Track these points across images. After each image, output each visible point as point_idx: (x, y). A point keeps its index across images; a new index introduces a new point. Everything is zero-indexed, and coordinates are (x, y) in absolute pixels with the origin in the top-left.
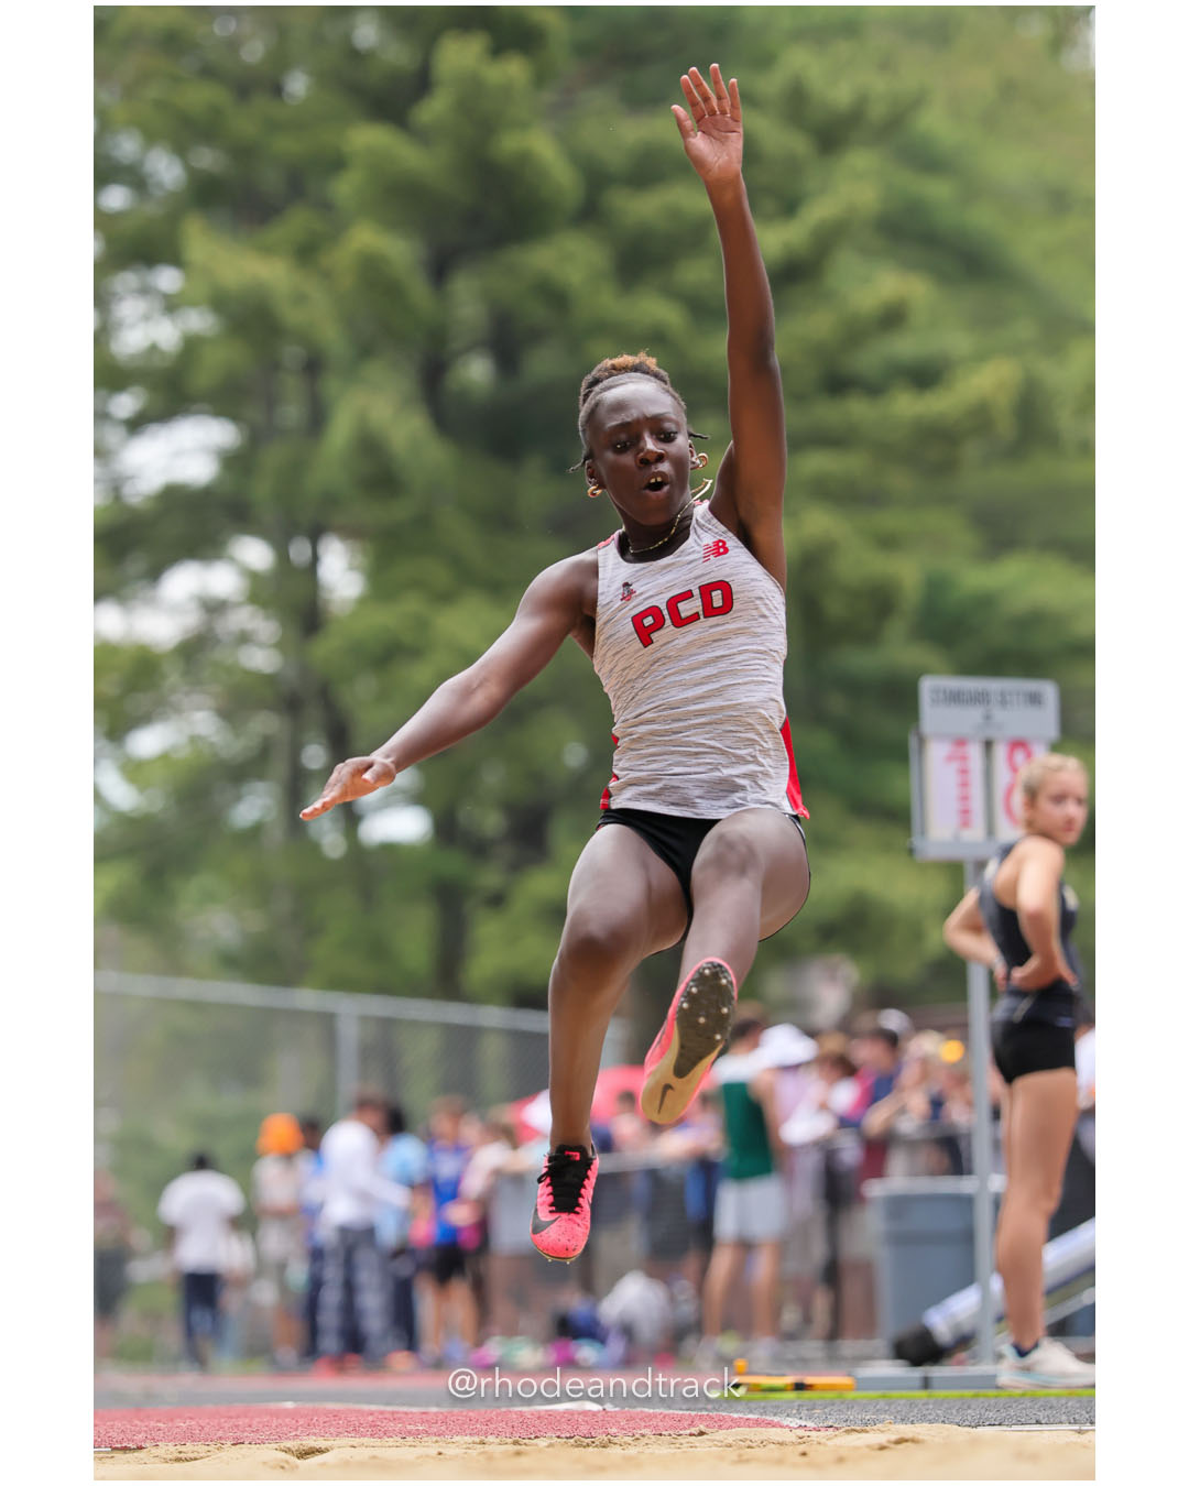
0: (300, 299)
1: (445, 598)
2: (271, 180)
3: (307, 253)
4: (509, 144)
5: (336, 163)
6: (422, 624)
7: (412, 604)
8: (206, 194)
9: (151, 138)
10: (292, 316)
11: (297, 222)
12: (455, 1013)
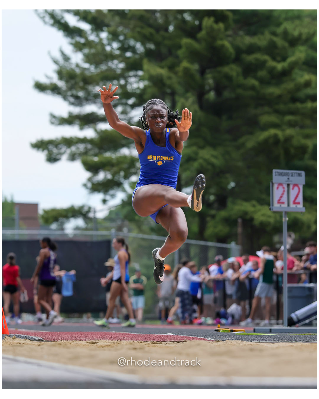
0: (170, 78)
1: (202, 148)
2: (164, 50)
3: (171, 68)
4: (219, 43)
5: (180, 47)
6: (196, 154)
7: (194, 148)
8: (149, 54)
9: (137, 40)
10: (168, 82)
11: (170, 60)
12: (202, 243)
